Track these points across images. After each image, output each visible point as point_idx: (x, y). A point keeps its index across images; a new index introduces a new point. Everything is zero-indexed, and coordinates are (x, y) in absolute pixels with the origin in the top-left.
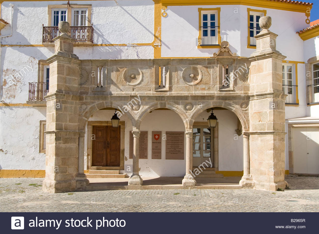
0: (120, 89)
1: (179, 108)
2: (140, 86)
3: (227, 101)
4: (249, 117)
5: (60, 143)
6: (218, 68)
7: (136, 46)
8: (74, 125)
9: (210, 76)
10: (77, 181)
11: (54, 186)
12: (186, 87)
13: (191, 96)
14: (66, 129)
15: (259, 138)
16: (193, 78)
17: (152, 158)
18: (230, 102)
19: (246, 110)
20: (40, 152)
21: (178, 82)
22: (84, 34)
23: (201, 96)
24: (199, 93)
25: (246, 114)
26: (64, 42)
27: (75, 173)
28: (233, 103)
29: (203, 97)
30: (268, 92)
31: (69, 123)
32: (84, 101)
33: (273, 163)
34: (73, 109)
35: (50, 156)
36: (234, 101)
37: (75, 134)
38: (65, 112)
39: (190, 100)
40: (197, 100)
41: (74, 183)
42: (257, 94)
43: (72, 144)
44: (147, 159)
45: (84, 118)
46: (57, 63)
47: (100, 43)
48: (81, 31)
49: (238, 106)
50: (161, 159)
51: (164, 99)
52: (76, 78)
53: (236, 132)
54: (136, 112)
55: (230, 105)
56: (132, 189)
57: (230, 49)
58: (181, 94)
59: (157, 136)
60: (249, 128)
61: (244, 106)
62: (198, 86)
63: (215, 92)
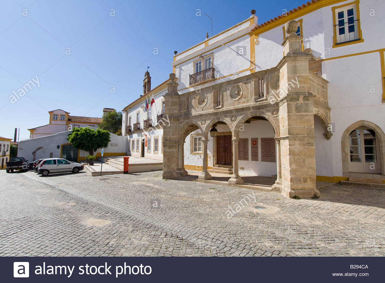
0: (196, 110)
1: (227, 120)
2: (206, 106)
3: (261, 110)
4: (279, 123)
5: (166, 149)
6: (254, 82)
7: (239, 73)
8: (175, 137)
9: (248, 90)
10: (177, 173)
11: (162, 175)
12: (233, 102)
13: (234, 110)
14: (169, 140)
16: (238, 94)
17: (252, 160)
18: (263, 111)
19: (277, 117)
20: (191, 154)
21: (227, 100)
22: (210, 73)
23: (241, 109)
24: (240, 106)
25: (277, 120)
26: (170, 86)
27: (176, 168)
28: (266, 111)
29: (242, 109)
31: (171, 136)
32: (180, 121)
33: (290, 169)
34: (174, 126)
36: (267, 109)
37: (176, 143)
38: (169, 130)
39: (234, 113)
40: (239, 112)
41: (175, 175)
43: (174, 149)
44: (248, 160)
45: (180, 132)
47: (218, 77)
48: (209, 72)
49: (269, 114)
50: (258, 161)
51: (218, 115)
52: (177, 107)
53: (324, 136)
54: (204, 126)
55: (263, 113)
56: (200, 182)
57: (314, 54)
58: (229, 109)
59: (255, 142)
60: (280, 133)
61: (275, 113)
62: (240, 101)
63: (252, 103)
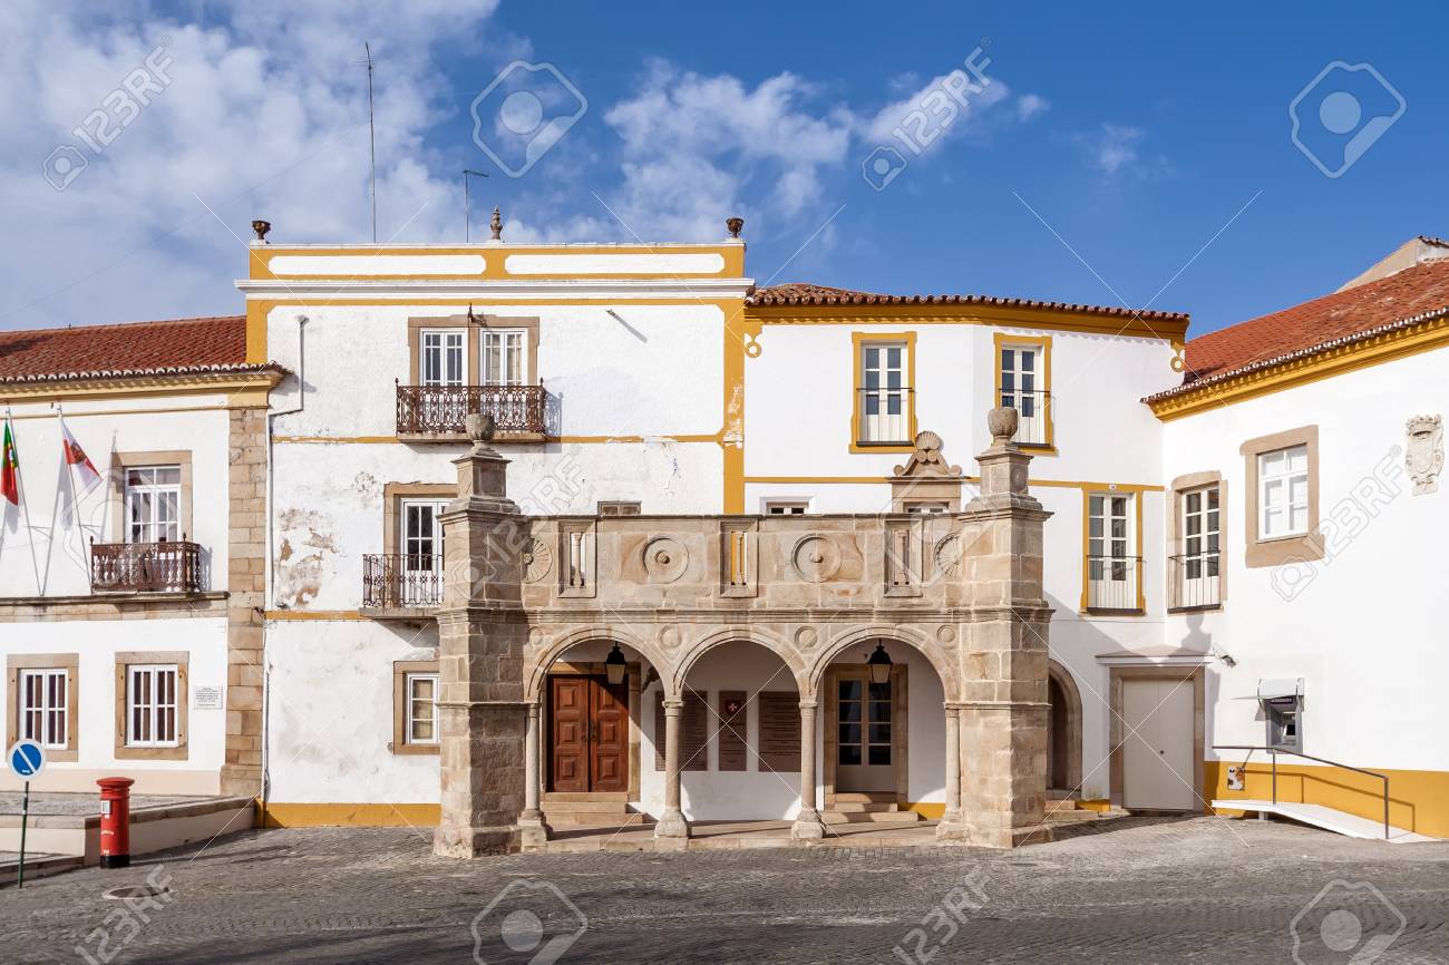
1: (782, 642)
2: (682, 584)
3: (904, 625)
4: (959, 664)
5: (480, 734)
6: (883, 539)
7: (669, 443)
8: (513, 686)
9: (863, 558)
11: (470, 841)
12: (803, 586)
14: (493, 699)
15: (982, 720)
17: (720, 769)
18: (911, 627)
19: (951, 648)
21: (778, 575)
23: (841, 612)
24: (834, 603)
25: (953, 658)
26: (483, 471)
27: (517, 811)
28: (920, 628)
29: (844, 613)
30: (1001, 605)
31: (499, 684)
32: (538, 623)
35: (454, 767)
38: (491, 655)
39: (810, 622)
40: (829, 620)
42: (978, 608)
43: (510, 735)
44: (707, 769)
46: (468, 530)
49: (931, 637)
50: (745, 769)
51: (745, 619)
55: (911, 633)
58: (788, 606)
59: (733, 703)
60: (958, 692)
61: (944, 636)
62: (831, 585)
63: (874, 600)
